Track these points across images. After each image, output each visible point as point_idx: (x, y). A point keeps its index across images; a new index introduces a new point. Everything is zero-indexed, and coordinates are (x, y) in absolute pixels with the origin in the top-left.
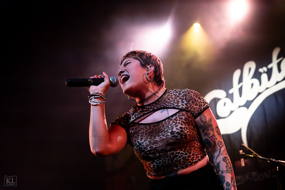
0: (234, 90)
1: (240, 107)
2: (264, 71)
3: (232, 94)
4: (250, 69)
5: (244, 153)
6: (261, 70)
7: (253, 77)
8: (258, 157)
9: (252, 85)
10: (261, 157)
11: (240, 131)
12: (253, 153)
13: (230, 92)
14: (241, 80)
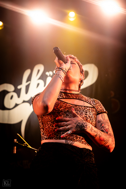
0: (22, 87)
1: (24, 102)
2: (50, 75)
3: (20, 89)
4: (39, 71)
5: (17, 142)
6: (47, 73)
7: (39, 79)
8: (28, 147)
9: (38, 84)
10: (31, 147)
11: (20, 123)
12: (25, 143)
13: (19, 87)
14: (29, 79)
